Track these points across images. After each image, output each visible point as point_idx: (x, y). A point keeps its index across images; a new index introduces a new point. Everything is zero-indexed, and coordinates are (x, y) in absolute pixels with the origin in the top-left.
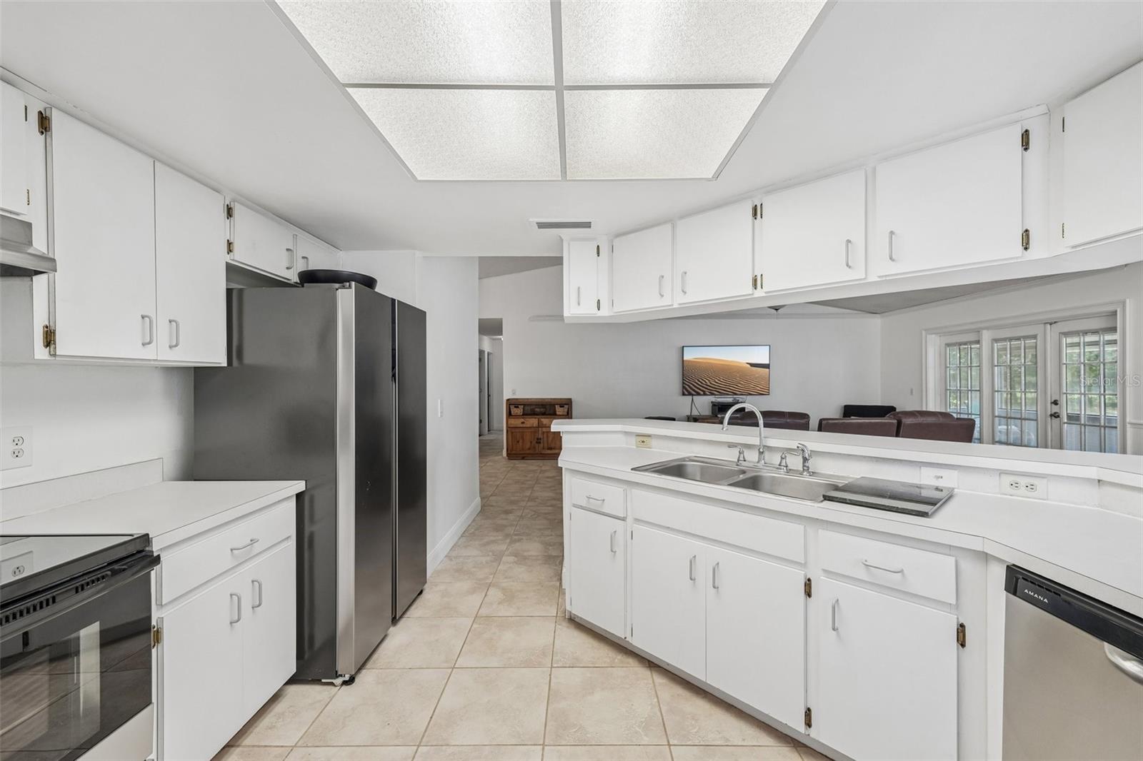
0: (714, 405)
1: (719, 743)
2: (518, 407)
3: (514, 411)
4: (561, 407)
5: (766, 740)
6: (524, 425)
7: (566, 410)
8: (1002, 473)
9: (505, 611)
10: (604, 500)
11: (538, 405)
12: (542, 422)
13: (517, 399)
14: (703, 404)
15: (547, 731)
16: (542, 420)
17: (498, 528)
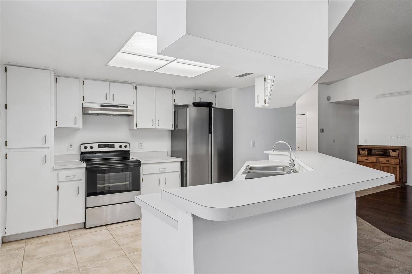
2: (364, 150)
3: (362, 152)
4: (393, 151)
7: (397, 153)
12: (378, 159)
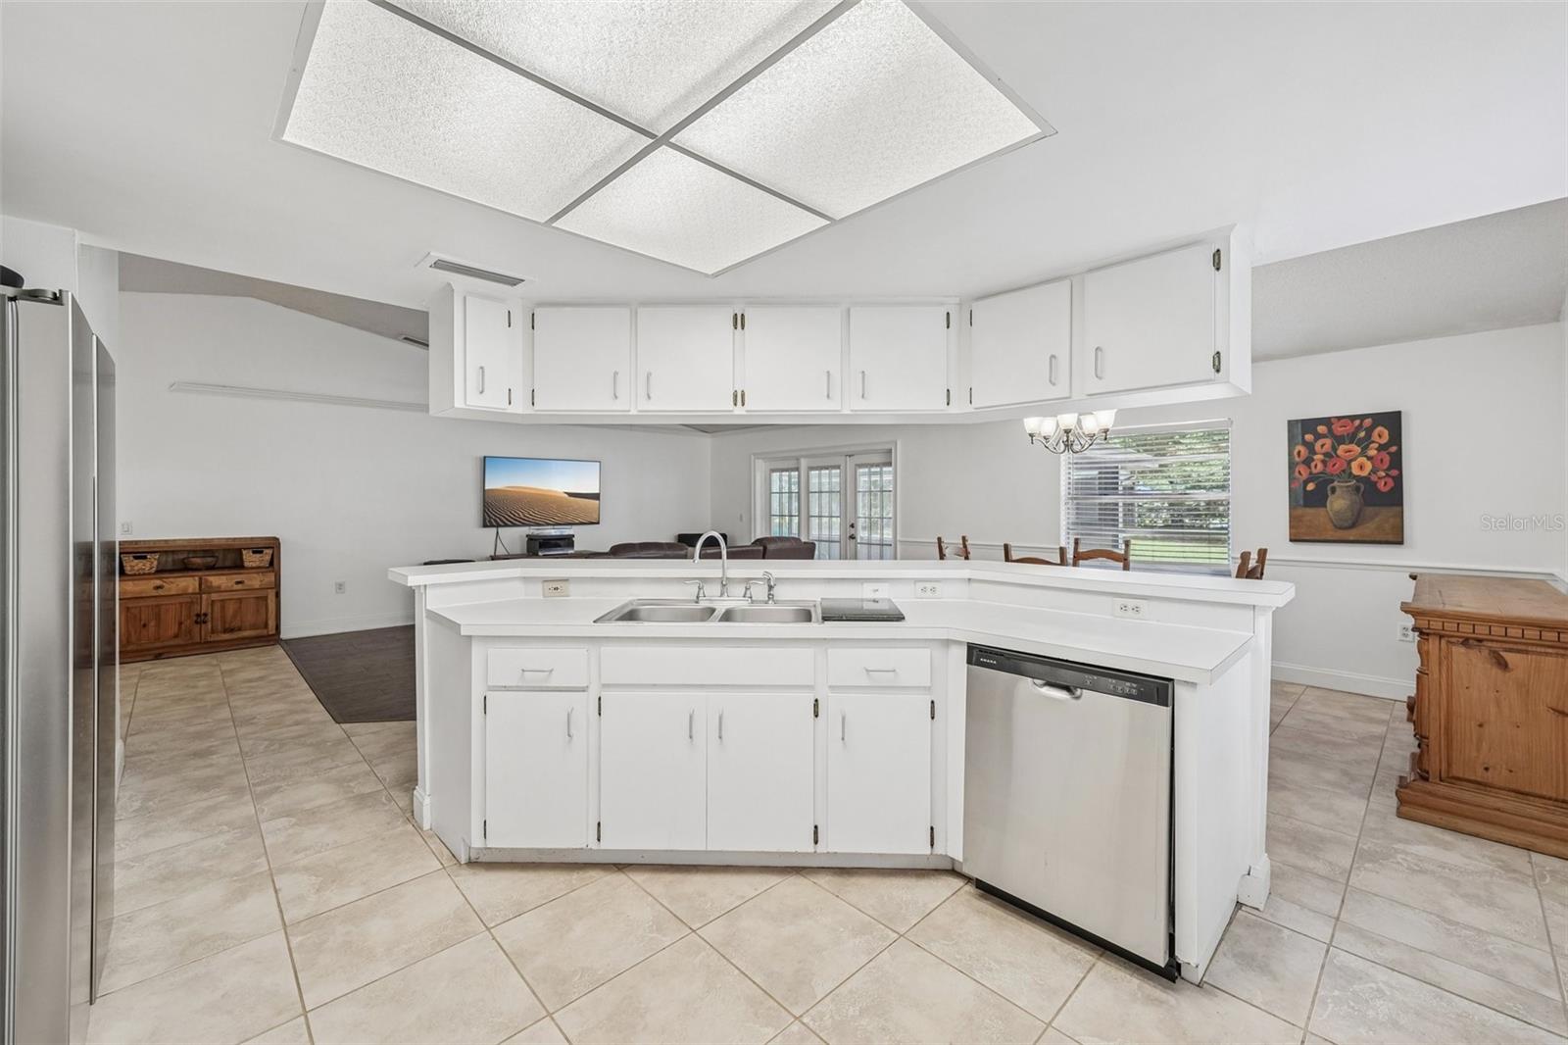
0: (531, 539)
1: (738, 903)
2: (146, 557)
3: (134, 564)
4: (252, 553)
5: (773, 880)
6: (161, 592)
7: (268, 558)
8: (916, 581)
9: (335, 897)
10: (551, 671)
11: (194, 551)
12: (206, 581)
13: (136, 542)
14: (514, 537)
15: (543, 999)
16: (211, 579)
17: (203, 786)
